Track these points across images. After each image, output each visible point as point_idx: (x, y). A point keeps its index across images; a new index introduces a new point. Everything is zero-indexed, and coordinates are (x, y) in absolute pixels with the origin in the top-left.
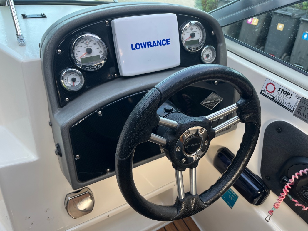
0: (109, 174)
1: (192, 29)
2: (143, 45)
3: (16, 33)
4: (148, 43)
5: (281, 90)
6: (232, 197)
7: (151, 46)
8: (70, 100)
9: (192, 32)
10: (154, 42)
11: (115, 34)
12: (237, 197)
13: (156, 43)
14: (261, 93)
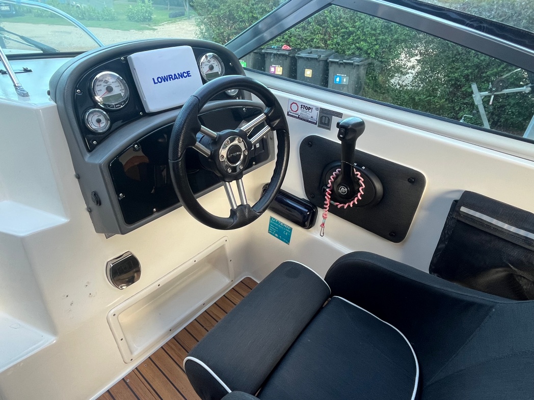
0: (156, 215)
1: (209, 61)
2: (165, 79)
3: (13, 84)
4: (169, 76)
5: (303, 107)
6: (287, 232)
7: (173, 79)
8: (99, 143)
9: (210, 64)
10: (175, 75)
11: (135, 69)
12: (291, 229)
13: (178, 76)
14: (288, 114)
